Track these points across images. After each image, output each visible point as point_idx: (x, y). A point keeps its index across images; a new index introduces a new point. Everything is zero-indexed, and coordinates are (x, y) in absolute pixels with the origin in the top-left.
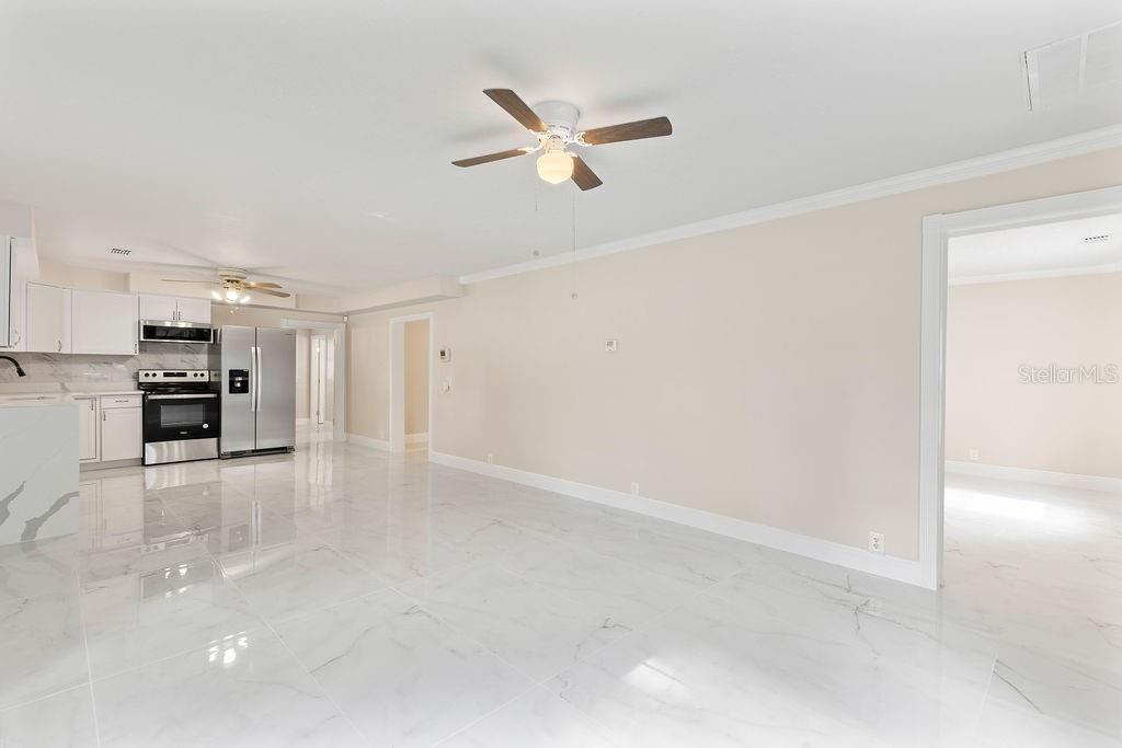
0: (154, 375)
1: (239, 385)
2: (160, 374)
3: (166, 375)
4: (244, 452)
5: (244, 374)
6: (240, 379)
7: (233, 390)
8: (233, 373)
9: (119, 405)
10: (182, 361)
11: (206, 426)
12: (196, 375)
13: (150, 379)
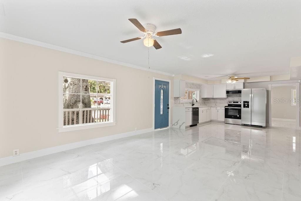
1: (246, 105)
3: (234, 102)
4: (248, 125)
5: (248, 102)
7: (244, 106)
8: (244, 102)
9: (220, 109)
10: (238, 99)
11: (238, 116)
13: (230, 103)
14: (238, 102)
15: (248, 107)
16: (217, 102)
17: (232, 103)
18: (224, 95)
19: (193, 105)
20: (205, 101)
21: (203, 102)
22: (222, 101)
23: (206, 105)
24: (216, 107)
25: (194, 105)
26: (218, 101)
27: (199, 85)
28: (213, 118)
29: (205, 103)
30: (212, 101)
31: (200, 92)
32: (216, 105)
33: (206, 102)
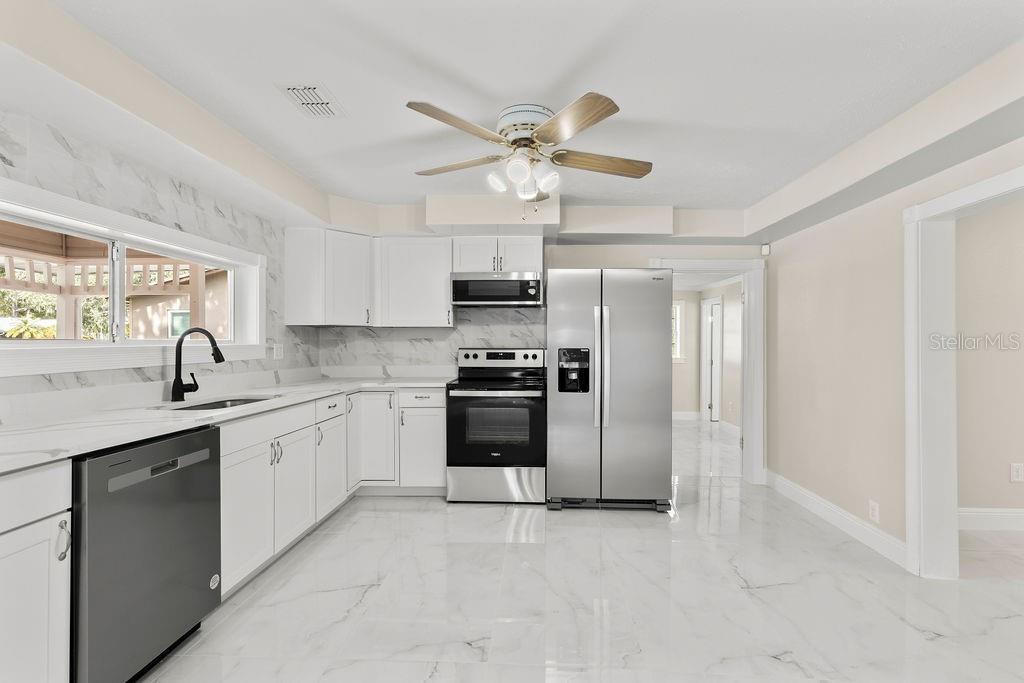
0: (475, 356)
1: (574, 376)
2: (482, 354)
3: (490, 356)
5: (582, 356)
6: (576, 365)
7: (564, 385)
8: (565, 355)
9: (419, 403)
10: (513, 335)
12: (526, 357)
13: (471, 363)
14: (511, 356)
15: (583, 384)
16: (389, 357)
17: (483, 362)
18: (439, 308)
19: (179, 390)
20: (313, 350)
21: (300, 356)
22: (422, 348)
23: (324, 378)
24: (391, 392)
25: (194, 387)
26: (401, 348)
27: (261, 220)
28: (373, 467)
29: (312, 362)
30: (361, 346)
31: (273, 277)
32: (388, 377)
33: (323, 353)
